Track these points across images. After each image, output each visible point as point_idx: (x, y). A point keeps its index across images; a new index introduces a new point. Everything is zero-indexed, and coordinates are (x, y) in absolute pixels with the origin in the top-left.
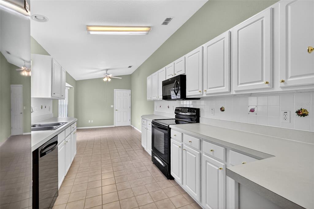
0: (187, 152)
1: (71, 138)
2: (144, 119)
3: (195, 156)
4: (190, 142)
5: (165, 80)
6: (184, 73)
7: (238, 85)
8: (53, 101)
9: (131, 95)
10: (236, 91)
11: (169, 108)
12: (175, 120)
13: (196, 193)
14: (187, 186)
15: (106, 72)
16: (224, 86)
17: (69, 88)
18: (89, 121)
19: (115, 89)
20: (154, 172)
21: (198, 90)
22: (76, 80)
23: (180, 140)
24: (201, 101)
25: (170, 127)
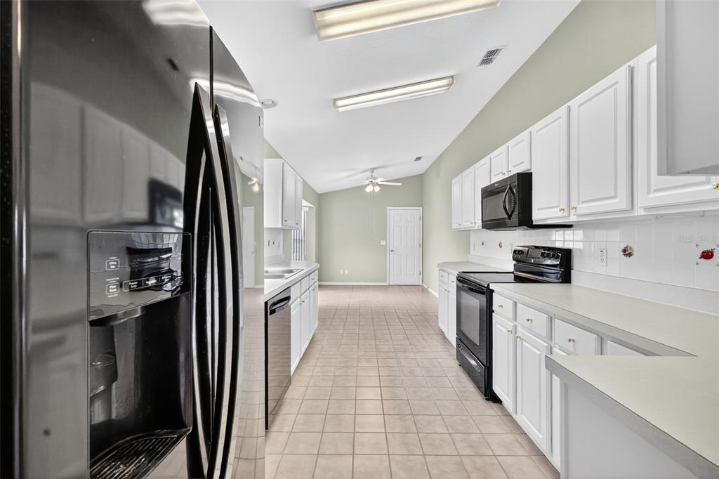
0: (524, 343)
1: (309, 297)
2: (443, 271)
3: (539, 353)
4: (528, 320)
5: (488, 184)
6: (529, 168)
7: (649, 193)
8: (284, 234)
9: (423, 218)
10: (646, 209)
11: (501, 247)
12: (513, 275)
13: (540, 432)
14: (523, 416)
15: (370, 174)
16: (615, 197)
17: (307, 209)
18: (342, 271)
19: (389, 208)
20: (460, 382)
21: (558, 206)
22: (319, 192)
23: (511, 315)
24: (576, 232)
25: (491, 288)
